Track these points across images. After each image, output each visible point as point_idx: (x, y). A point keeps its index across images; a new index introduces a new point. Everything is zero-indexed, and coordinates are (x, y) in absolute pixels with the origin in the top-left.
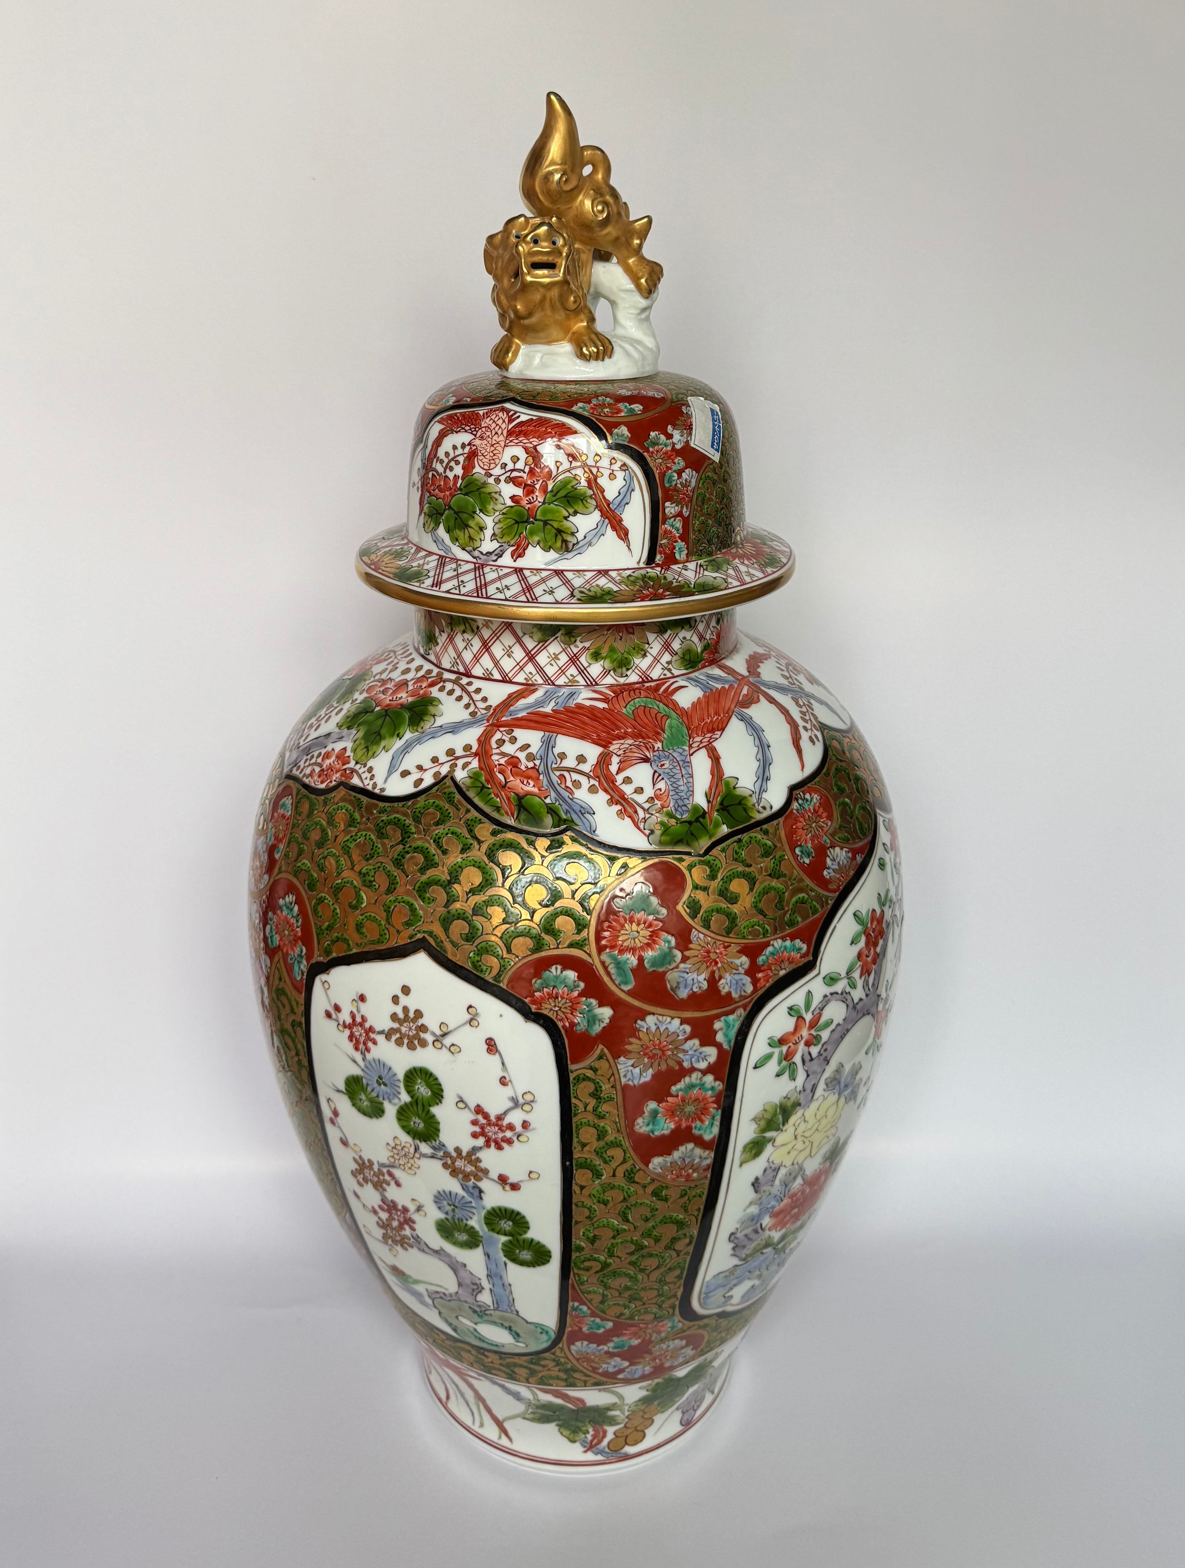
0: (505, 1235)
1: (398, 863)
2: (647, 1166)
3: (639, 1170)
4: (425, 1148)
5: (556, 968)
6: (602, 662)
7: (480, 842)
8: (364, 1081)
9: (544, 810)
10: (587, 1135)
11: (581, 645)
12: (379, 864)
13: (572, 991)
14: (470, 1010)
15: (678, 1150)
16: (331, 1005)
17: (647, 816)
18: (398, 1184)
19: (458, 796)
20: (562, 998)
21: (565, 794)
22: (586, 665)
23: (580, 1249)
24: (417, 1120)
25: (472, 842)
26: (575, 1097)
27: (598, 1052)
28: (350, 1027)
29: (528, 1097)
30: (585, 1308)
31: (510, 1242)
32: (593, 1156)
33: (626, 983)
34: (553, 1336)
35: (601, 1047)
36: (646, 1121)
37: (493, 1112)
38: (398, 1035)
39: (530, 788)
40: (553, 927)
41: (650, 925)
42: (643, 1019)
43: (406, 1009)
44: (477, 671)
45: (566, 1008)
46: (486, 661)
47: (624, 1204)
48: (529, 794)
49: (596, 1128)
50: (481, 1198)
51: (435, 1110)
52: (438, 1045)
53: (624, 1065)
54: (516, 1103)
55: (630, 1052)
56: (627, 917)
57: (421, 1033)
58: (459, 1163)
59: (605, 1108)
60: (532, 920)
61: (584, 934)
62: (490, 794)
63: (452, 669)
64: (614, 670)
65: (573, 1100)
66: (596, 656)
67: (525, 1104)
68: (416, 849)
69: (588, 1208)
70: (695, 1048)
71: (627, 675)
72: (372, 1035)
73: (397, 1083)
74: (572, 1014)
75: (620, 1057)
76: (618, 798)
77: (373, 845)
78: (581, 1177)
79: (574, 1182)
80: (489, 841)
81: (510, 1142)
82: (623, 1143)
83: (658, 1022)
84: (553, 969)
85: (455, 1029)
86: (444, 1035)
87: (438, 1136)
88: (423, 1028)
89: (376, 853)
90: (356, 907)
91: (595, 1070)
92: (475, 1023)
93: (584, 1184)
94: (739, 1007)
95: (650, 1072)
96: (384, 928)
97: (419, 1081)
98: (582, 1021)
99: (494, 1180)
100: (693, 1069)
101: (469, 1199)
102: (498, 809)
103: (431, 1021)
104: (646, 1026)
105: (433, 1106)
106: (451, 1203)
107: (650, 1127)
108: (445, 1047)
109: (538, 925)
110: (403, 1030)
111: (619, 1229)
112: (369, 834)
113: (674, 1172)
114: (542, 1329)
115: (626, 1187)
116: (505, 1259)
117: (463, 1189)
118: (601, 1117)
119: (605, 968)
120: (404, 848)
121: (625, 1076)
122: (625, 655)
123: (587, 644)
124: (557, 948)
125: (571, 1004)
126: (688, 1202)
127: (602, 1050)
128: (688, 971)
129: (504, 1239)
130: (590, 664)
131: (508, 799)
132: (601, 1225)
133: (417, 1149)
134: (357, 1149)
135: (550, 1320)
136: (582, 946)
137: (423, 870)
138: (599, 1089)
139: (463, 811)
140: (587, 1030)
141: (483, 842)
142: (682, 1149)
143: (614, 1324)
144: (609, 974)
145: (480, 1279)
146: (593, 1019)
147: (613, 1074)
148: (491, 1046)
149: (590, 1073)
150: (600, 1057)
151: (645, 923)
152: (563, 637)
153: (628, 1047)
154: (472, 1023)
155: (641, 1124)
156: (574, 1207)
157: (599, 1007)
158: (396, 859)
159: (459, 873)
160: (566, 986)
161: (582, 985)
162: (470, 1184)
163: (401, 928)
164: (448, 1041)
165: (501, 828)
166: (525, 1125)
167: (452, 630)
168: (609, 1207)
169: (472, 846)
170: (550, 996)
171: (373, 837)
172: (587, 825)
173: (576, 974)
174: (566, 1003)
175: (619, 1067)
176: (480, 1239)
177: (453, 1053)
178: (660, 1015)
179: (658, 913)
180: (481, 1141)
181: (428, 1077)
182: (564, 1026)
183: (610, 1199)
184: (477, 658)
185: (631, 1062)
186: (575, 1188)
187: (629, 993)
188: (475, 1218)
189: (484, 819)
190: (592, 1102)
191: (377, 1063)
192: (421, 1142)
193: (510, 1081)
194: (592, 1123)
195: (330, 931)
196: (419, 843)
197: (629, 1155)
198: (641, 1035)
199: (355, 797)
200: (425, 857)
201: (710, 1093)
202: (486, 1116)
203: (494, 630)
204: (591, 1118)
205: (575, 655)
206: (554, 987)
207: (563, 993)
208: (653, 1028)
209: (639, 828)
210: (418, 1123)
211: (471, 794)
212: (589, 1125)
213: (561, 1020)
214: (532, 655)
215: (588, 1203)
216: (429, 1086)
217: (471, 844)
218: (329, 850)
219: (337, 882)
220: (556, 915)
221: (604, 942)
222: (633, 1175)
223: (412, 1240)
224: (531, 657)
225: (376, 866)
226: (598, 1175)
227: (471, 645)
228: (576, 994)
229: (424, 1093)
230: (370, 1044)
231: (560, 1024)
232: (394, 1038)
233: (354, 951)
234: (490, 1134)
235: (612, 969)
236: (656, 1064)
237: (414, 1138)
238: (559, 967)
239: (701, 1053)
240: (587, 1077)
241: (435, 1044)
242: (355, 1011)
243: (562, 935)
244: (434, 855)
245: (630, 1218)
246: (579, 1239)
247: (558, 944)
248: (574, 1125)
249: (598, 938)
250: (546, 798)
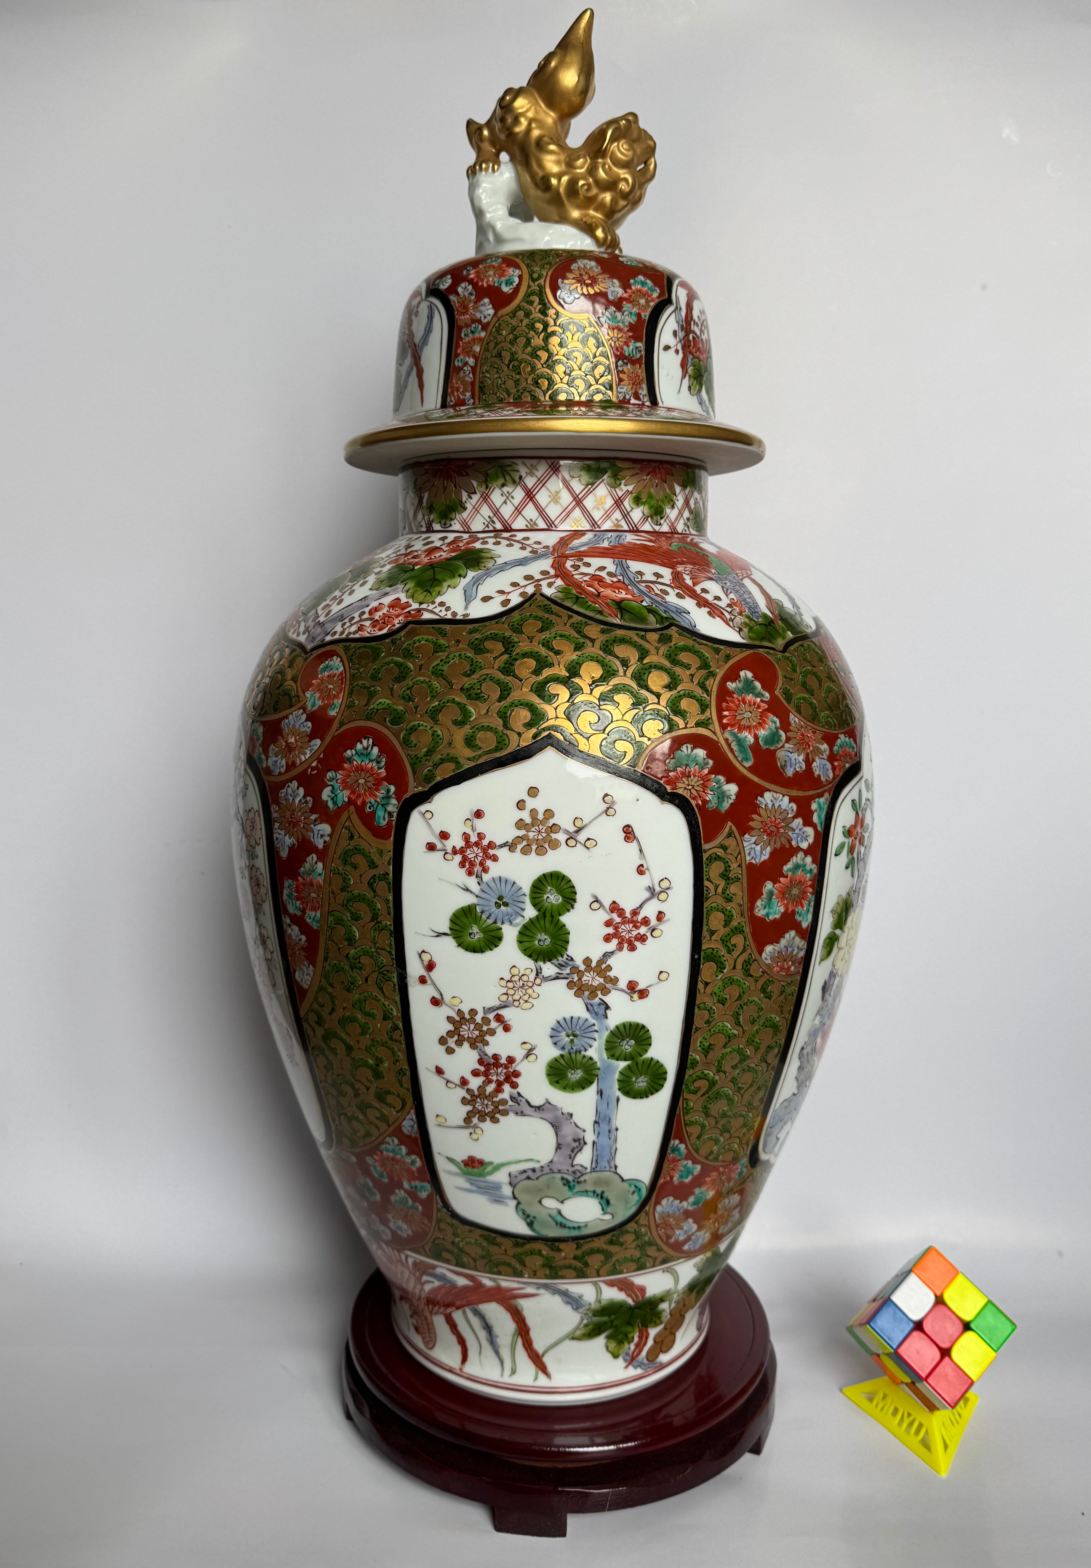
0: (625, 1060)
1: (507, 671)
2: (761, 955)
3: (755, 960)
4: (549, 969)
5: (687, 747)
6: (642, 507)
7: (593, 641)
8: (478, 909)
9: (645, 612)
10: (715, 921)
11: (625, 488)
12: (484, 677)
13: (703, 769)
14: (606, 799)
15: (784, 937)
16: (434, 835)
17: (733, 617)
18: (507, 1029)
19: (553, 607)
20: (695, 776)
21: (659, 599)
22: (629, 509)
23: (695, 1063)
24: (543, 936)
25: (584, 641)
26: (707, 879)
27: (727, 829)
28: (462, 851)
29: (665, 884)
30: (682, 1147)
31: (629, 1067)
32: (719, 946)
33: (747, 760)
34: (644, 1193)
35: (729, 824)
36: (763, 903)
37: (628, 907)
38: (525, 843)
39: (623, 595)
40: (679, 708)
41: (759, 707)
42: (762, 796)
43: (533, 812)
44: (519, 523)
45: (698, 786)
46: (530, 512)
47: (738, 1003)
48: (623, 600)
49: (724, 913)
50: (606, 1017)
51: (565, 919)
52: (572, 842)
53: (749, 840)
54: (653, 893)
55: (753, 829)
56: (740, 698)
57: (552, 835)
58: (587, 978)
59: (733, 889)
60: (658, 703)
61: (707, 714)
62: (587, 602)
63: (487, 529)
64: (652, 518)
65: (706, 883)
66: (637, 501)
67: (661, 892)
68: (525, 655)
69: (709, 1010)
70: (800, 827)
71: (660, 524)
72: (491, 852)
73: (522, 899)
74: (704, 792)
75: (745, 834)
76: (702, 603)
77: (472, 662)
78: (707, 970)
79: (700, 979)
80: (601, 638)
81: (642, 939)
82: (744, 929)
83: (773, 800)
84: (684, 748)
85: (590, 822)
86: (579, 830)
87: (566, 949)
88: (555, 828)
89: (477, 667)
90: (463, 722)
91: (725, 848)
92: (611, 811)
93: (708, 981)
94: (825, 791)
95: (768, 850)
96: (501, 734)
97: (549, 888)
98: (713, 798)
99: (622, 990)
100: (799, 849)
101: (592, 1021)
102: (600, 612)
103: (563, 819)
104: (764, 803)
105: (564, 913)
106: (570, 1032)
107: (766, 910)
108: (580, 843)
109: (665, 708)
110: (531, 835)
111: (731, 1035)
112: (463, 653)
113: (779, 964)
114: (636, 1187)
115: (742, 981)
116: (619, 1093)
117: (588, 1009)
118: (729, 900)
119: (729, 745)
120: (510, 657)
121: (749, 854)
122: (660, 503)
123: (630, 488)
124: (686, 727)
125: (702, 782)
126: (784, 1001)
127: (731, 827)
128: (791, 750)
129: (622, 1064)
130: (632, 509)
131: (607, 604)
132: (717, 1031)
133: (538, 973)
134: (456, 1002)
135: (645, 1174)
136: (707, 724)
137: (537, 672)
138: (728, 869)
139: (565, 618)
140: (717, 807)
141: (595, 640)
142: (787, 936)
143: (702, 1168)
144: (732, 750)
145: (584, 1131)
146: (722, 796)
147: (740, 853)
148: (629, 833)
149: (720, 852)
150: (730, 835)
151: (755, 704)
152: (609, 479)
153: (751, 823)
154: (608, 813)
155: (760, 907)
156: (696, 1010)
157: (727, 783)
158: (504, 668)
159: (577, 669)
160: (697, 764)
161: (711, 762)
162: (597, 1000)
163: (521, 729)
164: (582, 837)
165: (609, 628)
166: (660, 916)
167: (487, 487)
168: (726, 1006)
169: (585, 644)
170: (684, 774)
171: (469, 654)
172: (687, 621)
173: (705, 752)
174: (698, 781)
175: (745, 844)
176: (596, 1072)
177: (588, 848)
178: (774, 792)
179: (763, 696)
180: (613, 944)
181: (560, 880)
182: (697, 805)
183: (728, 997)
184: (518, 510)
185: (754, 839)
186: (700, 986)
187: (750, 769)
188: (595, 1044)
189: (590, 622)
190: (722, 884)
191: (498, 882)
192: (545, 962)
193: (647, 869)
194: (720, 907)
195: (431, 756)
196: (526, 649)
197: (748, 943)
198: (762, 812)
199: (433, 628)
200: (537, 661)
201: (809, 875)
202: (621, 912)
203: (539, 477)
204: (720, 900)
205: (620, 498)
206: (687, 765)
207: (695, 771)
208: (770, 805)
209: (729, 626)
210: (544, 939)
211: (568, 604)
212: (718, 910)
213: (694, 799)
214: (580, 500)
215: (709, 1003)
216: (560, 892)
217: (584, 643)
218: (414, 680)
219: (433, 705)
220: (680, 697)
221: (725, 721)
222: (749, 967)
223: (510, 1103)
224: (578, 501)
225: (481, 679)
226: (721, 967)
227: (512, 497)
228: (706, 771)
229: (554, 902)
230: (489, 863)
231: (693, 803)
232: (519, 847)
233: (466, 767)
234: (624, 934)
235: (735, 747)
236: (772, 842)
237: (536, 961)
238: (689, 746)
239: (804, 833)
240: (718, 856)
241: (568, 842)
242: (469, 831)
243: (688, 715)
244: (547, 657)
245: (741, 1020)
246: (696, 1051)
247: (686, 724)
248: (705, 910)
249: (720, 717)
250: (642, 602)
